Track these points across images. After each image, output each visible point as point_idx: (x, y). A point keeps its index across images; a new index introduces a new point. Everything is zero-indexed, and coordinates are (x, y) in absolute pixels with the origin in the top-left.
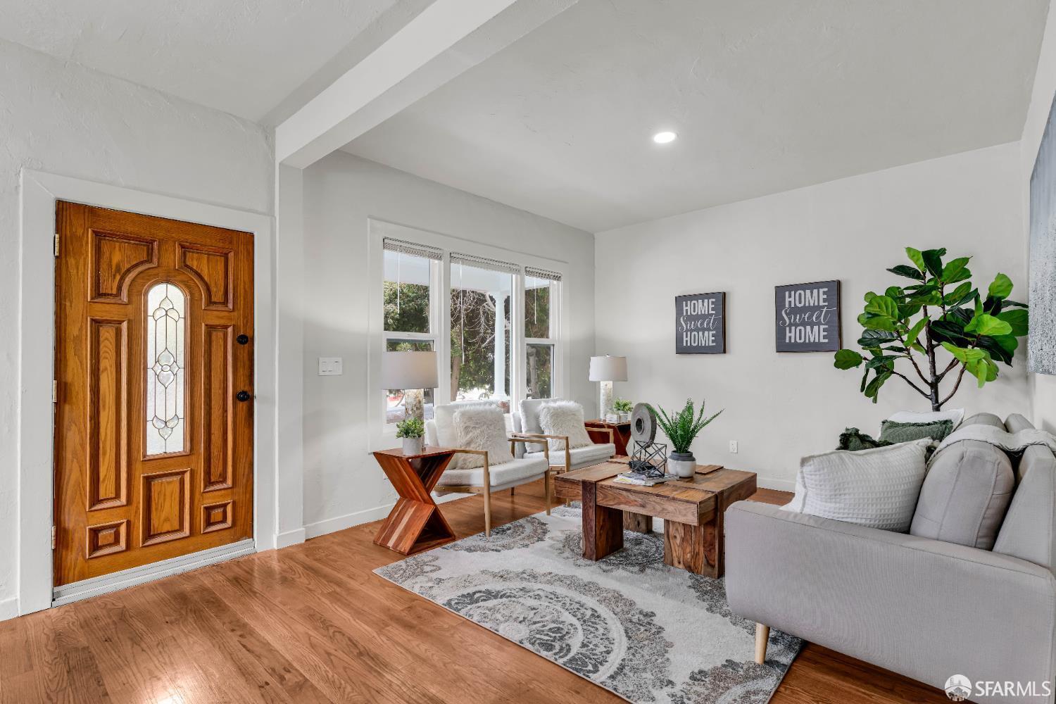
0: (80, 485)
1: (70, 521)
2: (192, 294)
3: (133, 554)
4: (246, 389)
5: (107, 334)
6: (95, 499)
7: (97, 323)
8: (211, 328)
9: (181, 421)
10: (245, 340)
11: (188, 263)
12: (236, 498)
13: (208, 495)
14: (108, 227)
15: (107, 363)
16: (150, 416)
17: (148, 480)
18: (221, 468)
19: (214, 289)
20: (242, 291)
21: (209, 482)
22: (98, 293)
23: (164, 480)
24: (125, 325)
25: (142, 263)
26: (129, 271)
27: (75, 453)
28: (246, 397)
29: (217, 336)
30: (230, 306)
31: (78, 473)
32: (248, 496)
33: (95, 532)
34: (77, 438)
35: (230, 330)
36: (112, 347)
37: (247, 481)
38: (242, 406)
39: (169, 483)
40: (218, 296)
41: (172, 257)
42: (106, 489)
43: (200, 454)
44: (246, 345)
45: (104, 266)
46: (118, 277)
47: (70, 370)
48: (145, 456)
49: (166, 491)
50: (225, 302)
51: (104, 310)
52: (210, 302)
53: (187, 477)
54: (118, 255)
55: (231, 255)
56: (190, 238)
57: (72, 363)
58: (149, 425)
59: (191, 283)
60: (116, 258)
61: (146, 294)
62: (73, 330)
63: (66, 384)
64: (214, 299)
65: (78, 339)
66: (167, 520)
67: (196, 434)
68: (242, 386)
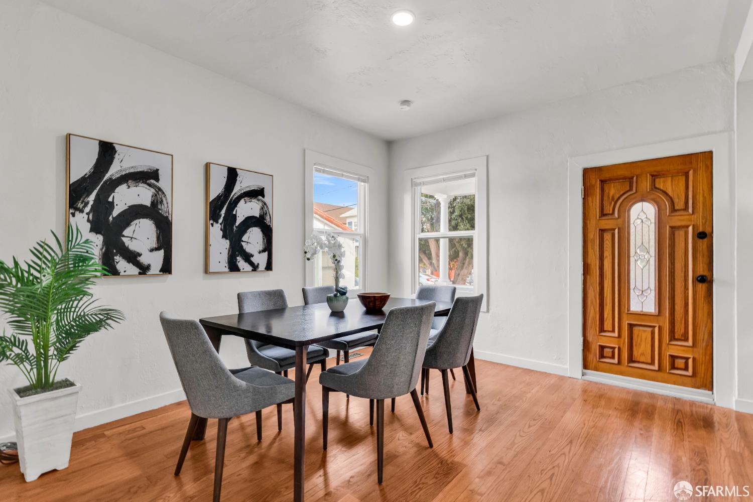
0: (594, 319)
1: (590, 338)
2: (658, 205)
3: (623, 368)
4: (706, 273)
5: (607, 237)
6: (602, 330)
7: (602, 231)
8: (673, 228)
9: (653, 292)
10: (704, 235)
11: (657, 186)
12: (696, 356)
13: (670, 346)
14: (606, 176)
15: (607, 254)
16: (632, 286)
17: (631, 326)
18: (683, 330)
19: (676, 201)
20: (701, 199)
21: (673, 337)
22: (603, 214)
23: (641, 328)
24: (616, 231)
25: (627, 192)
26: (619, 198)
27: (592, 302)
28: (705, 280)
29: (680, 234)
30: (690, 210)
31: (593, 312)
32: (707, 358)
33: (602, 348)
34: (593, 294)
35: (690, 229)
36: (610, 245)
37: (707, 346)
38: (702, 287)
39: (644, 331)
40: (680, 205)
41: (645, 184)
42: (608, 325)
43: (666, 316)
44: (705, 240)
45: (605, 198)
46: (613, 203)
47: (589, 257)
48: (629, 310)
49: (643, 336)
50: (686, 208)
51: (606, 224)
52: (673, 210)
53: (657, 330)
54: (613, 190)
55: (691, 173)
56: (659, 168)
57: (590, 252)
58: (632, 291)
59: (658, 200)
60: (612, 192)
61: (629, 211)
62: (591, 236)
63: (588, 264)
64: (677, 207)
65: (593, 240)
66: (643, 354)
67: (662, 302)
68: (701, 271)
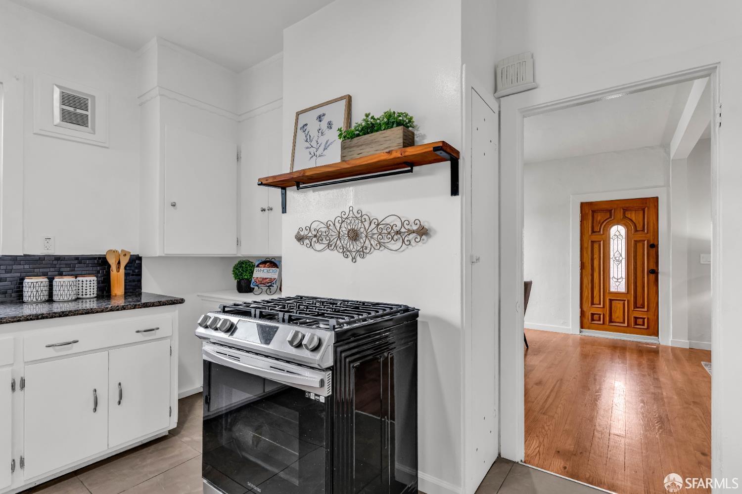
0: (587, 297)
1: (585, 309)
2: (627, 228)
3: (606, 326)
4: (655, 268)
5: (596, 246)
6: (592, 303)
7: (593, 242)
8: (636, 241)
9: (624, 280)
10: (654, 246)
11: (627, 216)
12: (649, 317)
13: (634, 312)
14: (596, 208)
15: (596, 256)
16: (611, 276)
17: (611, 300)
18: (641, 302)
19: (638, 225)
20: (652, 225)
21: (636, 306)
22: (593, 232)
23: (617, 302)
24: (602, 242)
25: (608, 219)
26: (603, 222)
27: (586, 286)
28: (654, 272)
29: (639, 245)
30: (646, 231)
31: (588, 293)
32: (655, 317)
33: (593, 315)
34: (587, 281)
35: (646, 242)
36: (598, 251)
37: (655, 310)
38: (652, 276)
39: (619, 303)
40: (639, 227)
41: (619, 214)
42: (596, 300)
43: (631, 294)
44: (654, 249)
45: (595, 221)
46: (600, 225)
47: (584, 259)
48: (609, 291)
49: (618, 306)
50: (643, 230)
51: (595, 238)
52: (636, 231)
53: (626, 302)
54: (599, 217)
55: (646, 209)
56: (627, 205)
57: (585, 255)
58: (611, 279)
59: (627, 224)
60: (599, 218)
61: (610, 229)
62: (585, 245)
63: (583, 263)
64: (638, 229)
65: (587, 248)
66: (618, 317)
67: (630, 285)
68: (652, 267)
